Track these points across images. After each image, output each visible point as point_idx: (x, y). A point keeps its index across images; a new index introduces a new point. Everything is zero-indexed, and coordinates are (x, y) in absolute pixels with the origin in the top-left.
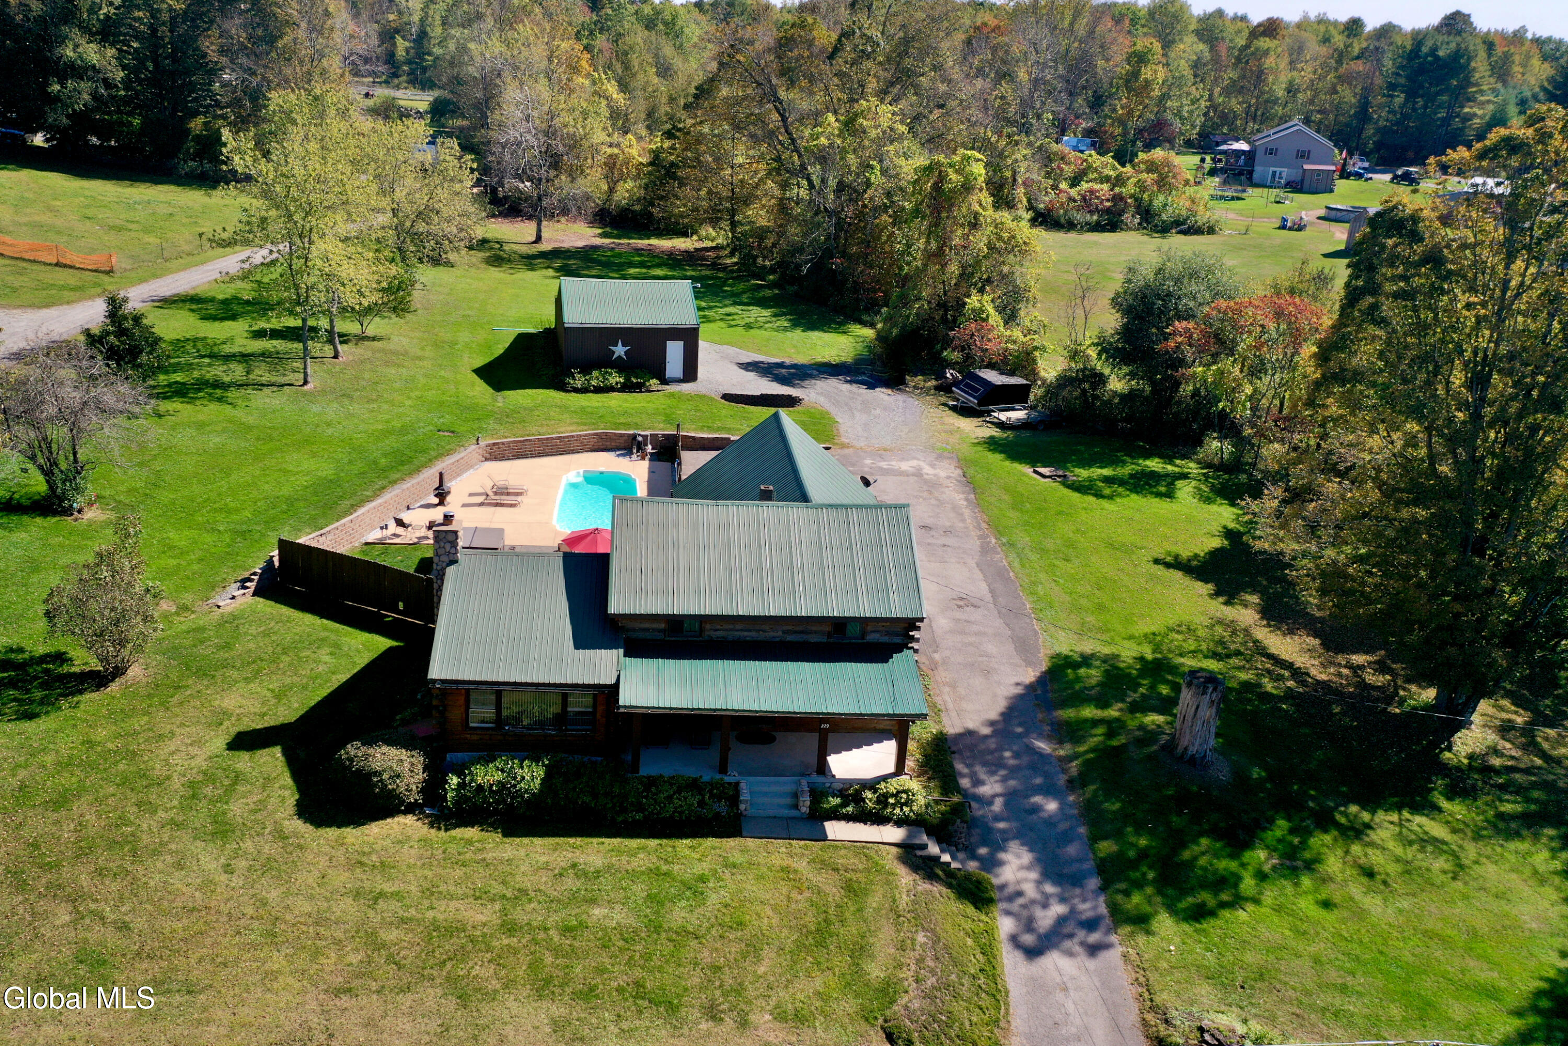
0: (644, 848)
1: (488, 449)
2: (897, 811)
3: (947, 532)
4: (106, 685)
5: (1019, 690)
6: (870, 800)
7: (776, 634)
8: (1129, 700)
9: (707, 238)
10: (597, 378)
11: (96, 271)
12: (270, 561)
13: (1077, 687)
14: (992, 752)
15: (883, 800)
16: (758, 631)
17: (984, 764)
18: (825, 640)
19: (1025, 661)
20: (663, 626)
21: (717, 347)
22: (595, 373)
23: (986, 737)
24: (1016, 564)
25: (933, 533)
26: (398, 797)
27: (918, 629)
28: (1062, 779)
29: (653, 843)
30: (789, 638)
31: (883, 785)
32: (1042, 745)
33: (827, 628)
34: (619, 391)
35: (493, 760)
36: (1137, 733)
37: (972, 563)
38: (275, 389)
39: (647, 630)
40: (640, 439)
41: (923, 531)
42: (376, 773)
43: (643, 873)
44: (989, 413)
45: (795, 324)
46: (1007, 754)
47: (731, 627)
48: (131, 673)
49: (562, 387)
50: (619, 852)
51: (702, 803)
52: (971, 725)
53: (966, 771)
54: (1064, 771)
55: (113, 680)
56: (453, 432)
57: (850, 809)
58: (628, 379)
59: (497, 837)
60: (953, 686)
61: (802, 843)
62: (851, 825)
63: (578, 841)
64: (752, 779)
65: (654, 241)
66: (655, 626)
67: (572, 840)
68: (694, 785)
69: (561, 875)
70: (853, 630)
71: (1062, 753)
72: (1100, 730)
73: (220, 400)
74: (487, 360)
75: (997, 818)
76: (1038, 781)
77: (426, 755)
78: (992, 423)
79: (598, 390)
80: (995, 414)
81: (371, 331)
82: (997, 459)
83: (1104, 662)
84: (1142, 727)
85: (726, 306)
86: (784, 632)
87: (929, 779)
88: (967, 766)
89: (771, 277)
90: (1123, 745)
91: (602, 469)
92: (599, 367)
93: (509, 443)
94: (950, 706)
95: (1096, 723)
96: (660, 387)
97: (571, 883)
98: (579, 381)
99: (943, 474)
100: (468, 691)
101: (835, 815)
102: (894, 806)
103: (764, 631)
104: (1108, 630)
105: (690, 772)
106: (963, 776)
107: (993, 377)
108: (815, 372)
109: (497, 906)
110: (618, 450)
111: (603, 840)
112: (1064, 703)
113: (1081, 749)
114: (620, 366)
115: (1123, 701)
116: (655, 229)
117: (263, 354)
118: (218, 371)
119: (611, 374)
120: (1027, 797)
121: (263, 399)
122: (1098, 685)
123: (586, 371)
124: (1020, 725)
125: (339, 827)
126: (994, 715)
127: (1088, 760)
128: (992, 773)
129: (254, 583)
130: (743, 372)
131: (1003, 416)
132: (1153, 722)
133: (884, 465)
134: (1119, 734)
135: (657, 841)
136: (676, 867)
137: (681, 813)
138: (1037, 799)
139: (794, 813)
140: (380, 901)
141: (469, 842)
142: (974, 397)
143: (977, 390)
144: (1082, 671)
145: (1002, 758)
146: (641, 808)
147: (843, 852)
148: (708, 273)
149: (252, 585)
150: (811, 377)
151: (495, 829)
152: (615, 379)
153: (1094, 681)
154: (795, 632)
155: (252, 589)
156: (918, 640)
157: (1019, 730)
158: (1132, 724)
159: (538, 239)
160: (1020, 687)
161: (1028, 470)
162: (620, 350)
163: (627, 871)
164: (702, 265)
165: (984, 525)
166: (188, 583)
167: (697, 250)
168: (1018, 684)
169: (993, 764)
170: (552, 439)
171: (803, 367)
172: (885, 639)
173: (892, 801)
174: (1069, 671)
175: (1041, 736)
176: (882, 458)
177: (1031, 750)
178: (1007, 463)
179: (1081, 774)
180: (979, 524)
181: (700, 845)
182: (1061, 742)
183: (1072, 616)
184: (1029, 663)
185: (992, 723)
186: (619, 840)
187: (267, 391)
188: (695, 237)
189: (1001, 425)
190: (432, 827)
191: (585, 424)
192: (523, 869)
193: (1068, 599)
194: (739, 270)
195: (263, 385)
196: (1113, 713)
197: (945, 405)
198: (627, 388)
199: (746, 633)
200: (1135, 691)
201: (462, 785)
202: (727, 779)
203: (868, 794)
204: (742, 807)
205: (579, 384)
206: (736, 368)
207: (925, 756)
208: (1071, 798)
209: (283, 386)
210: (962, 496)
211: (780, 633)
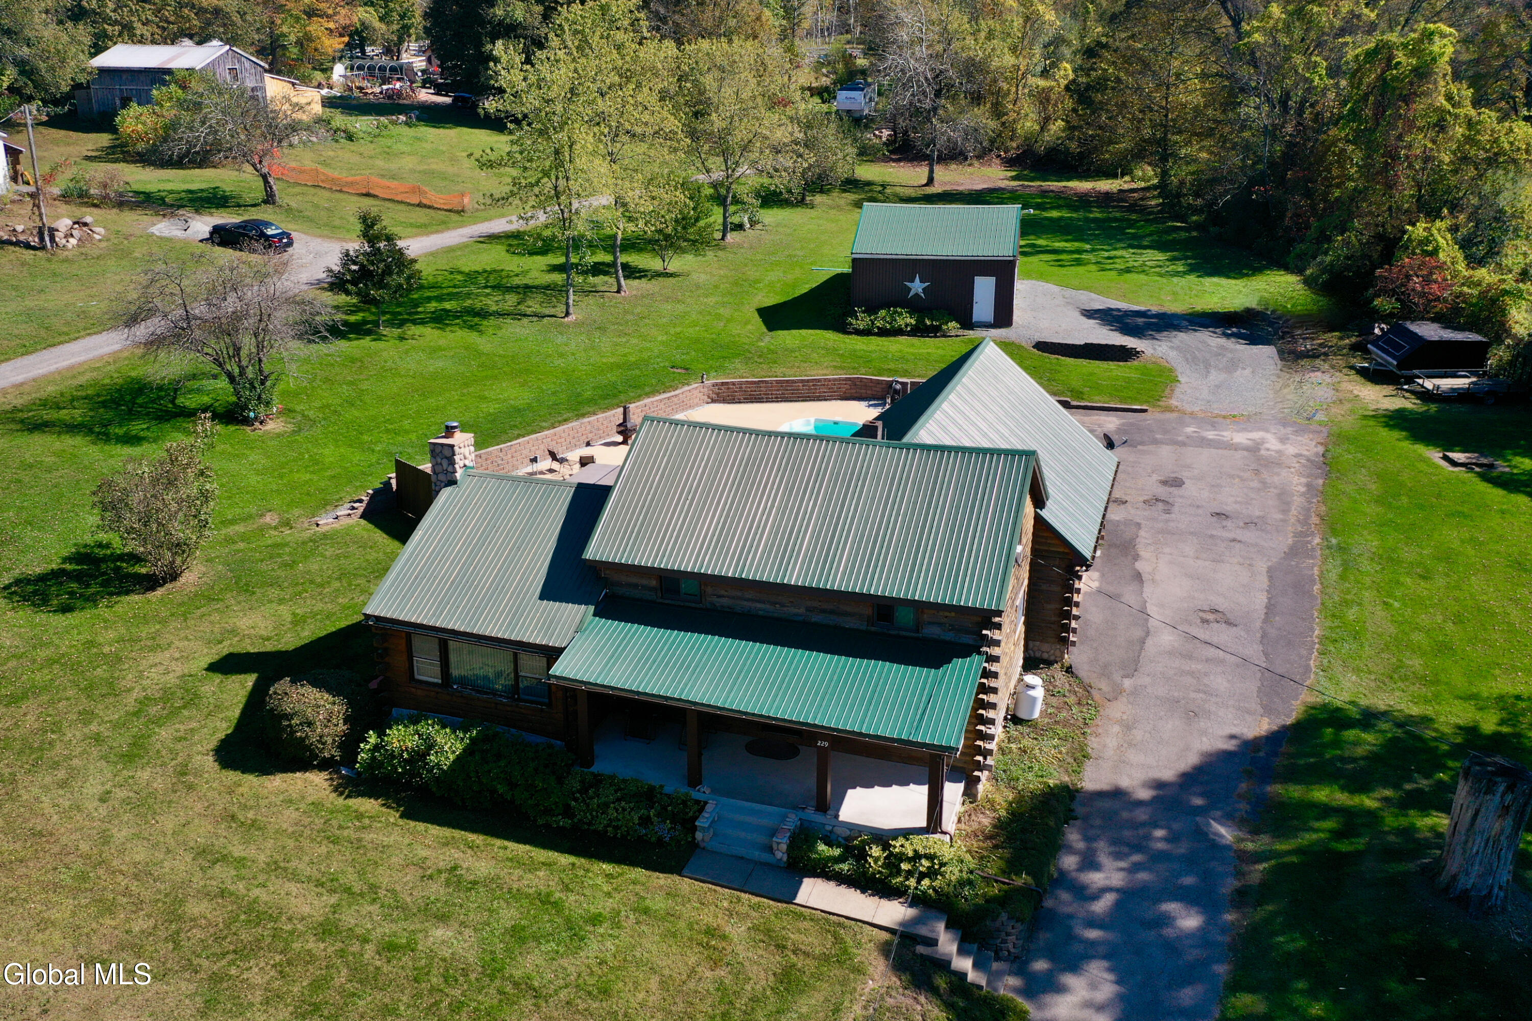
0: (547, 865)
1: (716, 389)
2: (912, 882)
3: (1249, 524)
4: (153, 588)
5: (1230, 746)
6: (876, 860)
7: (796, 611)
8: (1408, 787)
9: (1142, 179)
10: (883, 319)
11: (450, 211)
12: (387, 484)
13: (1329, 754)
14: (1135, 825)
15: (893, 862)
16: (774, 604)
17: (1114, 842)
18: (863, 627)
19: (1264, 707)
20: (654, 583)
21: (1069, 292)
22: (882, 313)
23: (1140, 803)
24: (1333, 576)
25: (1228, 523)
26: (309, 748)
27: (998, 626)
28: (1230, 885)
29: (565, 860)
30: (815, 618)
31: (901, 841)
32: (1225, 833)
33: (867, 611)
34: (909, 334)
35: (416, 722)
36: (1391, 838)
37: (1262, 566)
38: (535, 319)
39: (636, 586)
40: (898, 387)
41: (1214, 519)
42: (289, 717)
43: (528, 896)
44: (1410, 380)
45: (1192, 269)
46: (1159, 833)
47: (739, 594)
48: (182, 580)
49: (842, 328)
50: (516, 862)
51: (645, 821)
52: (1125, 782)
53: (1081, 845)
54: (1239, 874)
55: (161, 586)
56: (687, 369)
57: (845, 867)
58: (920, 321)
59: (393, 816)
60: (1128, 727)
61: (755, 900)
62: (843, 889)
63: (477, 839)
64: (724, 800)
65: (1075, 184)
66: (645, 582)
67: (471, 837)
68: (649, 795)
69: (431, 877)
70: (904, 617)
71: (1250, 846)
72: (1329, 824)
73: (471, 327)
74: (782, 300)
75: (1092, 923)
76: (1188, 880)
77: (350, 704)
78: (1412, 392)
79: (883, 333)
80: (1420, 381)
81: (671, 268)
82: (1393, 438)
83: (1400, 725)
84: (1408, 832)
85: (1115, 249)
86: (808, 609)
87: (996, 847)
88: (1087, 839)
89: (1194, 218)
90: (1358, 854)
91: (837, 419)
92: (887, 305)
93: (741, 383)
94: (1109, 753)
95: (1326, 811)
96: (960, 332)
97: (436, 890)
98: (862, 321)
99: (1291, 450)
100: (409, 635)
101: (822, 871)
102: (909, 873)
103: (783, 605)
104: (1437, 682)
105: (652, 777)
106: (1071, 850)
107: (1430, 331)
108: (1185, 323)
109: (333, 900)
110: (874, 399)
111: (506, 843)
112: (1292, 775)
113: (1282, 846)
114: (914, 306)
115: (1396, 786)
116: (1084, 171)
117: (547, 287)
118: (492, 302)
119: (901, 314)
120: (1160, 901)
121: (514, 329)
122: (1364, 758)
123: (871, 310)
124: (1202, 795)
125: (243, 772)
126: (1168, 774)
127: (1285, 865)
128: (1118, 856)
129: (364, 505)
130: (1084, 319)
131: (1429, 384)
132: (1432, 829)
133: (1211, 435)
134: (1358, 835)
135: (572, 859)
136: (572, 898)
137: (617, 828)
138: (1171, 907)
139: (765, 857)
140: (217, 866)
141: (360, 816)
142: (1394, 358)
143: (1398, 347)
144: (1351, 734)
145: (1148, 837)
146: (568, 812)
147: (807, 924)
148: (1118, 215)
149: (361, 507)
150: (1178, 328)
151: (399, 806)
152: (906, 320)
153: (1360, 751)
154: (823, 611)
155: (362, 509)
156: (997, 643)
157: (1198, 801)
158: (1391, 821)
159: (930, 181)
160: (1234, 742)
161: (1434, 455)
162: (917, 287)
163: (510, 890)
164: (1114, 207)
165: (1315, 520)
166: (305, 498)
167: (1120, 191)
168: (1232, 737)
169: (1128, 845)
170: (794, 382)
171: (1174, 316)
172: (949, 636)
173: (905, 866)
174: (1330, 730)
175: (1228, 818)
176: (1214, 426)
177: (1201, 835)
178: (1406, 444)
179: (1263, 884)
180: (1307, 517)
181: (621, 875)
182: (1255, 832)
183: (1385, 655)
184: (1268, 710)
185: (1159, 785)
186: (528, 847)
187: (525, 321)
188: (1127, 178)
189: (1426, 396)
190: (335, 790)
191: (842, 368)
192: (394, 860)
193: (1393, 630)
194: (1160, 212)
195: (525, 315)
196: (1369, 802)
197: (1352, 368)
198: (919, 331)
199: (759, 605)
200: (1428, 776)
201: (376, 748)
202: (695, 795)
203: (876, 851)
204: (699, 835)
205: (861, 325)
206: (1077, 314)
207: (1013, 814)
208: (1229, 917)
209: (543, 317)
210: (1304, 480)
211: (802, 610)
